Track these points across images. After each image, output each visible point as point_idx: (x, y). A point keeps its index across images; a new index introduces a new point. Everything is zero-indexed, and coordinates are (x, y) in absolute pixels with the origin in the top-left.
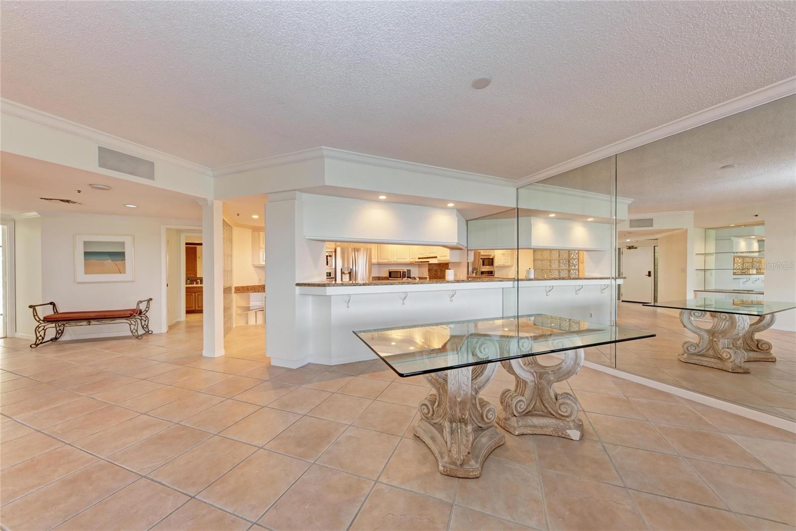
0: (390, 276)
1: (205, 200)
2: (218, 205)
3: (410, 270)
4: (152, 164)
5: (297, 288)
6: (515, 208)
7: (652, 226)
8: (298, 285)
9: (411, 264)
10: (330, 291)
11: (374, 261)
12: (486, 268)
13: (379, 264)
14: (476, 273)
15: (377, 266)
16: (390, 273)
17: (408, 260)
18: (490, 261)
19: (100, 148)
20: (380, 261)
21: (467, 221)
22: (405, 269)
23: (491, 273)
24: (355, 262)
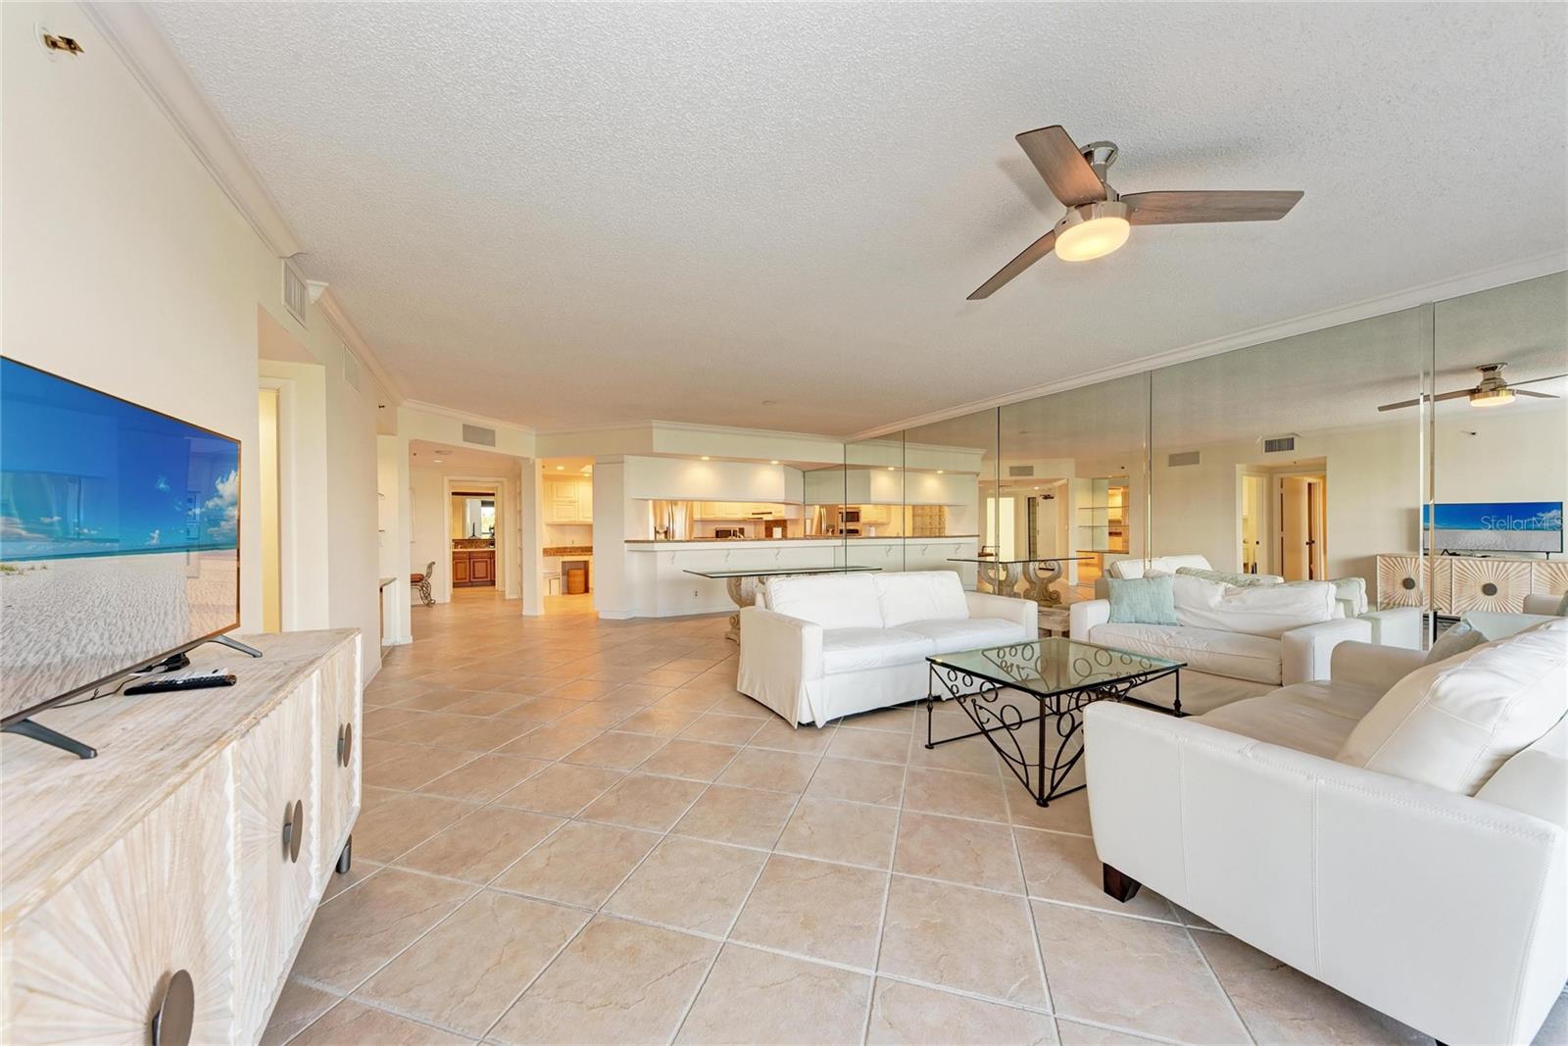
0: (717, 536)
1: (528, 459)
2: (539, 463)
3: (743, 529)
4: (493, 432)
5: (626, 544)
6: (841, 465)
7: (1032, 475)
8: (626, 542)
9: (744, 521)
10: (657, 546)
11: (697, 516)
12: (851, 526)
13: (704, 521)
14: (833, 532)
15: (700, 524)
16: (717, 532)
17: (740, 516)
18: (853, 516)
19: (464, 426)
20: (705, 517)
21: (804, 472)
22: (736, 527)
23: (856, 532)
24: (671, 518)
